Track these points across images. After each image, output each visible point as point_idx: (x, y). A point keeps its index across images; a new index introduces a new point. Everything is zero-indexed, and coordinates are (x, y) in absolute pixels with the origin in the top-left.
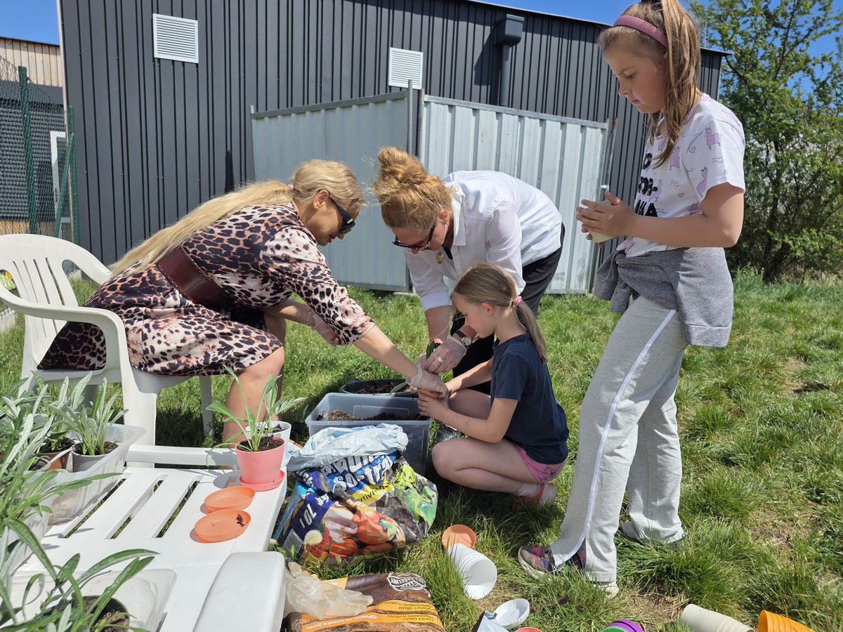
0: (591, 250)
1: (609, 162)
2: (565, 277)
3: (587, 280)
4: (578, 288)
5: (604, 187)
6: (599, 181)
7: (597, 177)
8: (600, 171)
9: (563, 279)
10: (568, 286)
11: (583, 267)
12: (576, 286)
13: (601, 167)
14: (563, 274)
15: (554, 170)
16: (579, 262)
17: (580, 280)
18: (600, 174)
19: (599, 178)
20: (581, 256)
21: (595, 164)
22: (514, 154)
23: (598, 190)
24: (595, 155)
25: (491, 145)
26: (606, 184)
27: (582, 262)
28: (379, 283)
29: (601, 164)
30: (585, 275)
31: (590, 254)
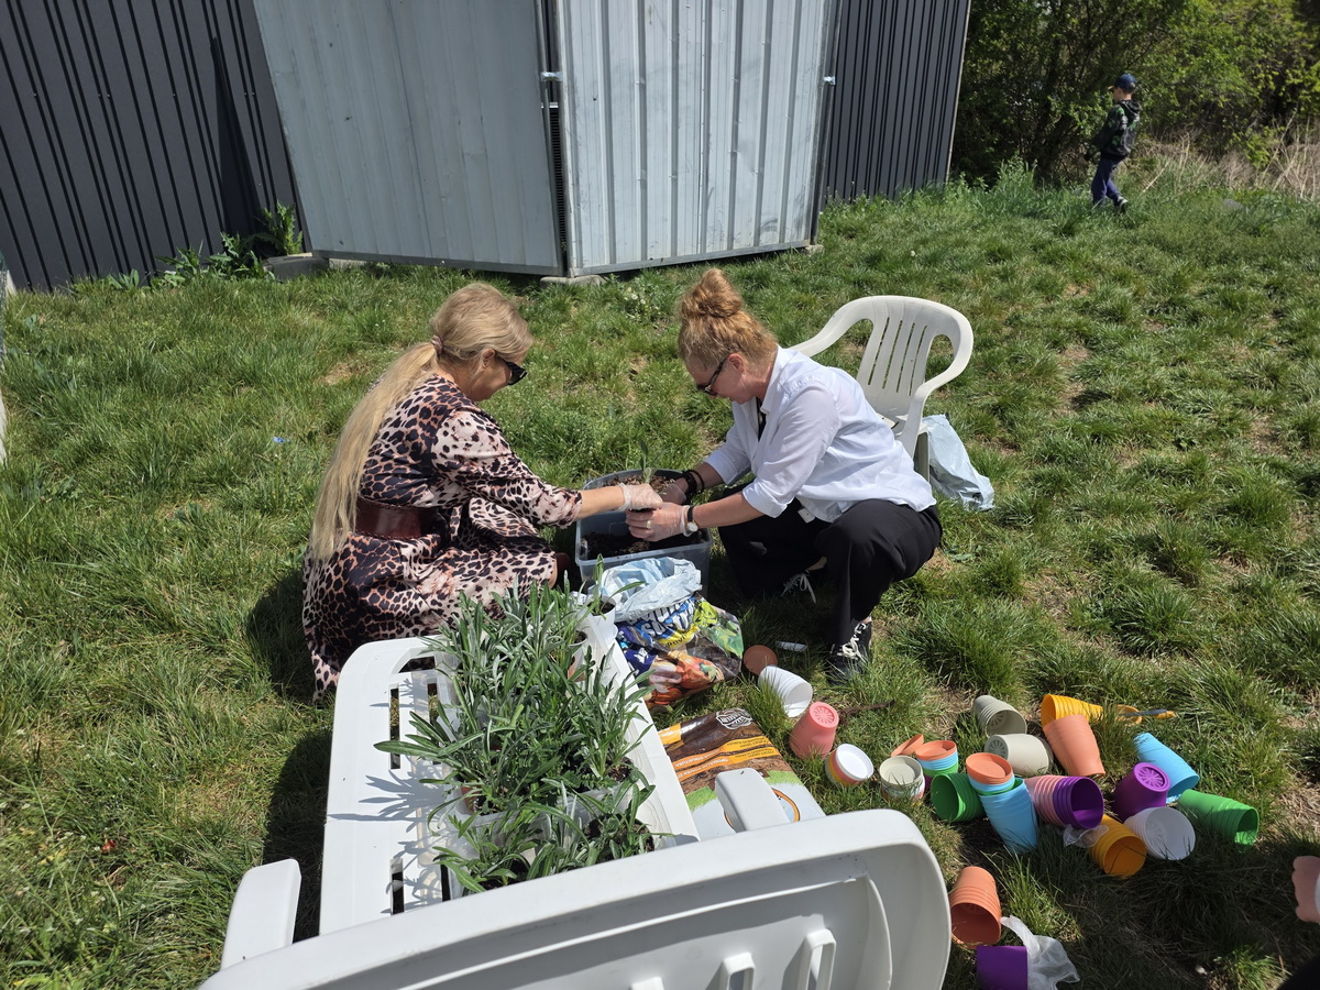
0: (811, 181)
1: (834, 39)
2: (778, 225)
3: (807, 226)
4: (795, 240)
5: (828, 79)
6: (821, 71)
7: (818, 64)
8: (822, 55)
9: (775, 230)
10: (782, 240)
11: (802, 207)
12: (792, 237)
13: (823, 48)
14: (776, 221)
15: (758, 60)
16: (796, 200)
17: (798, 227)
18: (822, 60)
19: (821, 66)
20: (798, 191)
21: (815, 44)
22: (698, 40)
23: (819, 86)
24: (815, 30)
25: (664, 28)
26: (830, 75)
27: (799, 200)
28: (512, 261)
29: (823, 43)
30: (804, 219)
31: (811, 187)
